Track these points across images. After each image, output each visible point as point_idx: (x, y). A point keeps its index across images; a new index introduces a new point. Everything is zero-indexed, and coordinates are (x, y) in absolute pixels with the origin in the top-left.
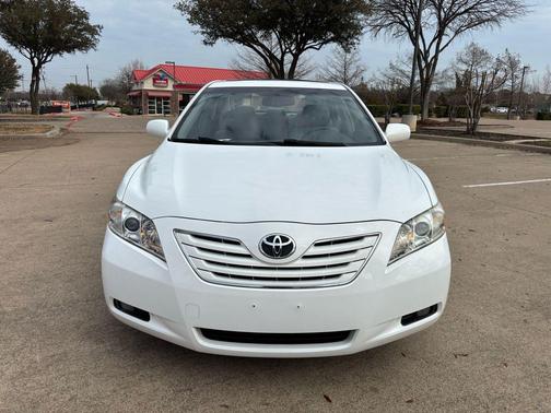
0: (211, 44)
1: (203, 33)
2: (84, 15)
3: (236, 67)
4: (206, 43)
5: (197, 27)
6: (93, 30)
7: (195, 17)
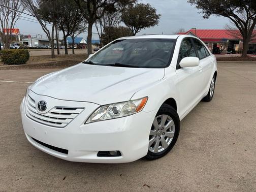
0: (207, 17)
1: (203, 12)
2: (154, 11)
3: (228, 29)
4: (204, 17)
5: (201, 10)
6: (157, 17)
7: (200, 5)
